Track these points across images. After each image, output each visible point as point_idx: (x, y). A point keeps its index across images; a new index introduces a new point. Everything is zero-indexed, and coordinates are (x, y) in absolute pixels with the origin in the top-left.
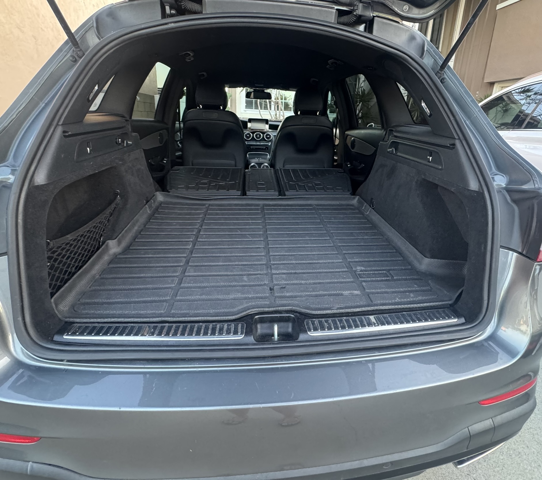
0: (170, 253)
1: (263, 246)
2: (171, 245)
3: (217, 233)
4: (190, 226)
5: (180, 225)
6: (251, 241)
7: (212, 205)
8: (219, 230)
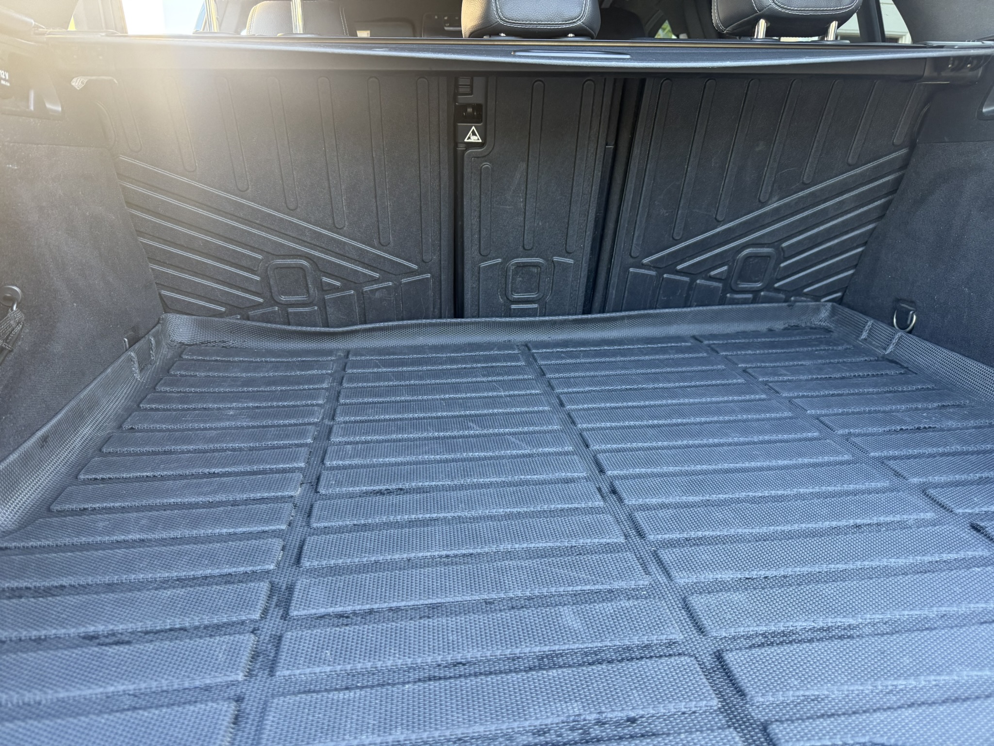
0: (217, 521)
1: (585, 474)
2: (222, 488)
3: (394, 436)
4: (288, 416)
5: (253, 418)
6: (530, 456)
7: (358, 352)
8: (400, 426)
